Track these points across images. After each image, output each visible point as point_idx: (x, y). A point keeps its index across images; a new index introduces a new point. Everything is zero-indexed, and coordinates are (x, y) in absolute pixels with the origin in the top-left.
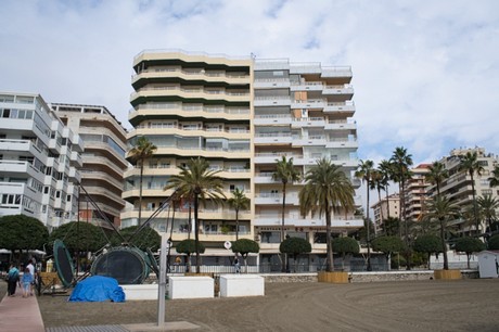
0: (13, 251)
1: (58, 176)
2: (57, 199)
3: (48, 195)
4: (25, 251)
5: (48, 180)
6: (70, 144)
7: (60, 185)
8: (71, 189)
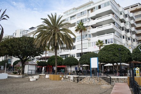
0: (113, 64)
1: (127, 31)
2: (129, 41)
3: (125, 39)
4: (119, 64)
5: (123, 33)
6: (129, 17)
7: (129, 35)
8: (134, 36)
